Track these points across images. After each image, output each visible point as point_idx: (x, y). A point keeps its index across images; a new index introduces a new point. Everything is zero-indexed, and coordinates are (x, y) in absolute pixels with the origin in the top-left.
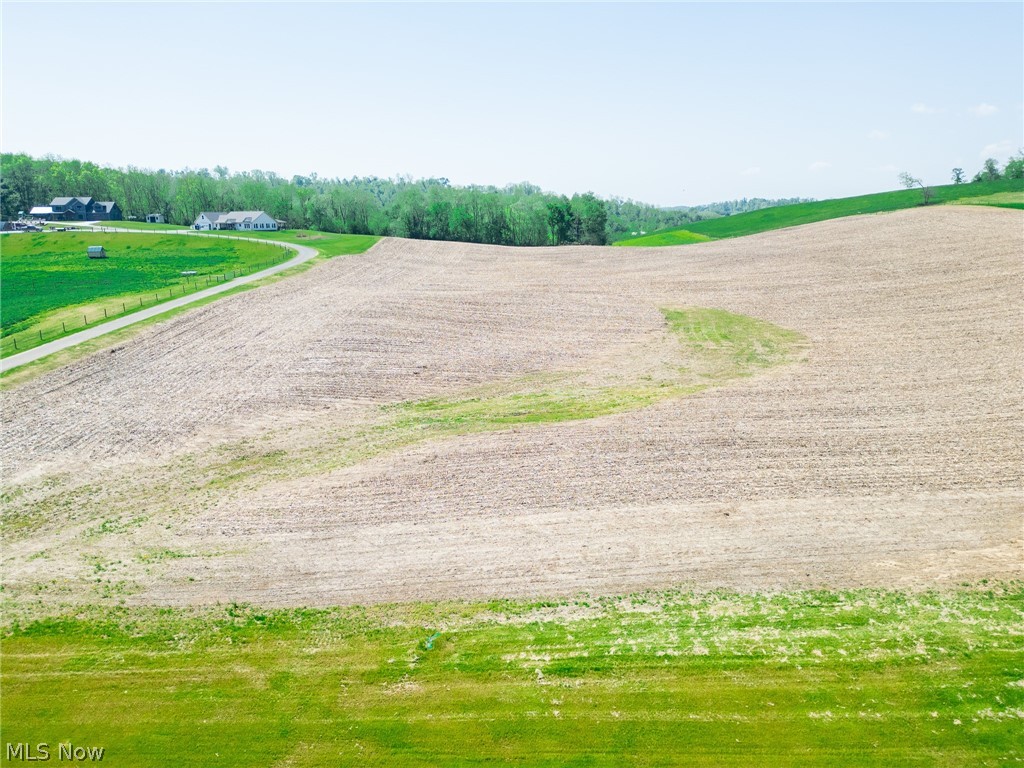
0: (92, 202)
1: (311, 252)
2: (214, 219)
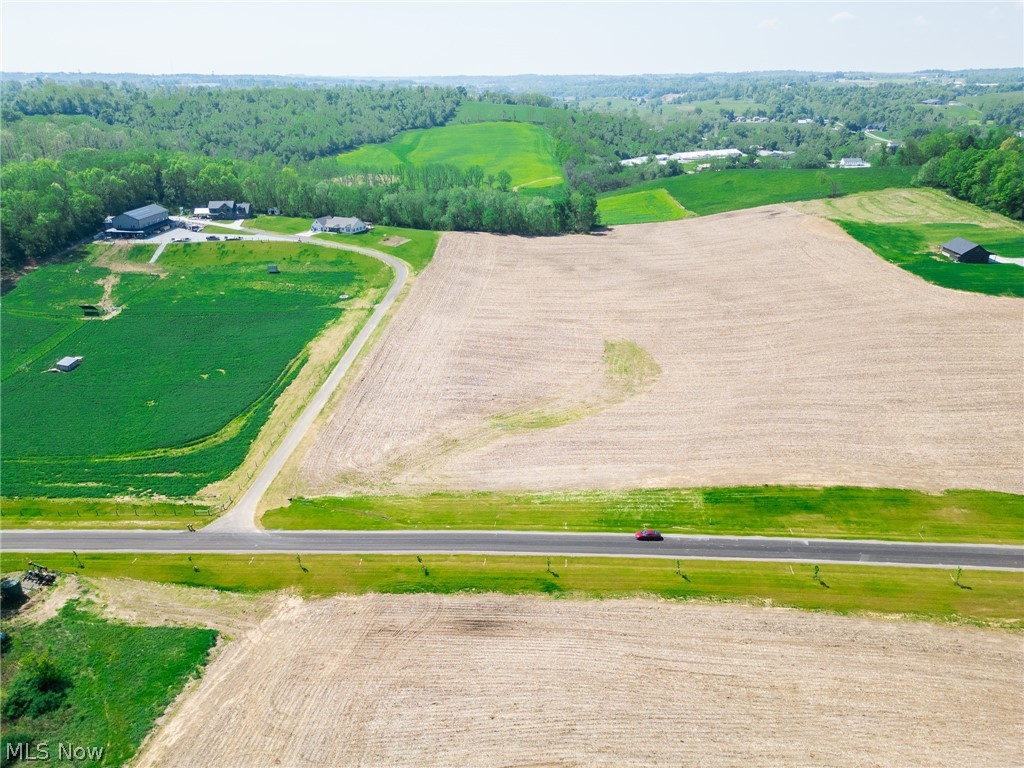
0: (235, 205)
1: (403, 269)
2: (324, 223)
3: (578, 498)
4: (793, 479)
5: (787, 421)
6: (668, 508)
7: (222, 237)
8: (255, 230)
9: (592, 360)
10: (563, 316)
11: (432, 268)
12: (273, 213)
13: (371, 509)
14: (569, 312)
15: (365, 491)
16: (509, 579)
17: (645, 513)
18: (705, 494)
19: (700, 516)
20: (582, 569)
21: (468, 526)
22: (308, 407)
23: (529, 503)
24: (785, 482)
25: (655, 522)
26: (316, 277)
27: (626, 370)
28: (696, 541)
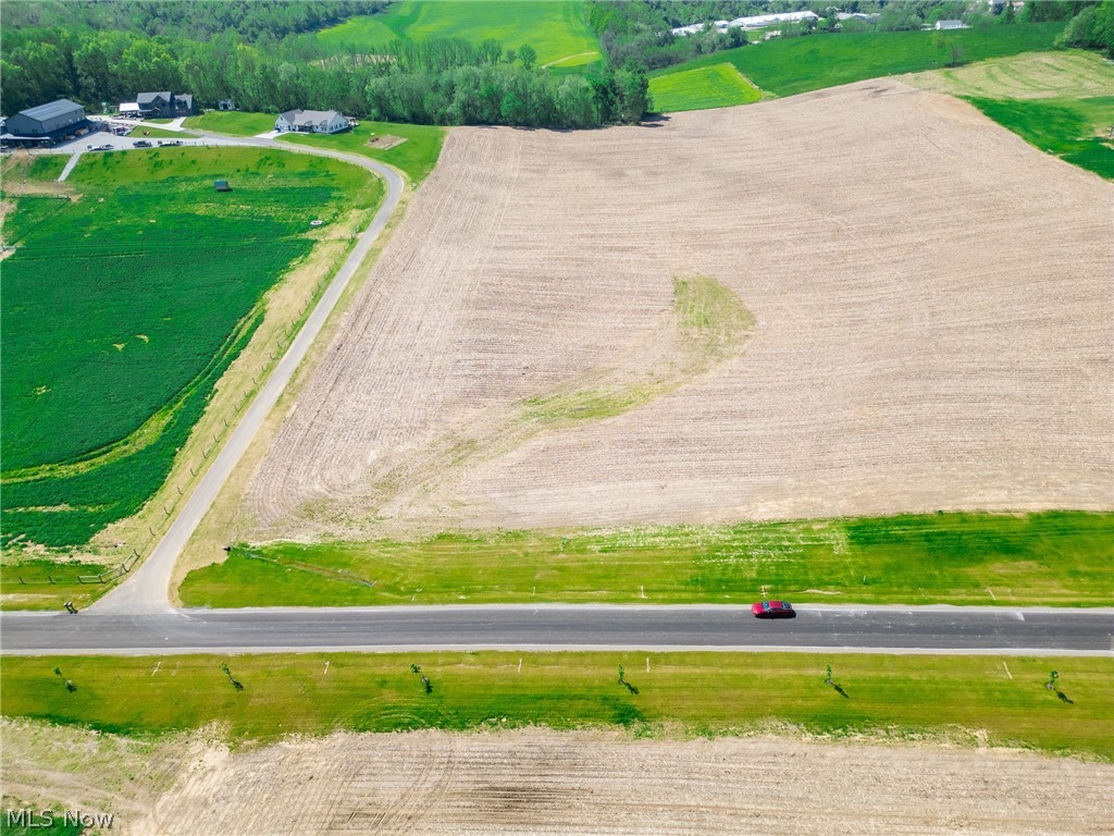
0: (172, 97)
1: (397, 181)
2: (291, 120)
3: (657, 539)
4: (979, 499)
5: (949, 398)
6: (795, 556)
7: (154, 142)
8: (201, 132)
9: (659, 308)
10: (614, 242)
11: (436, 178)
12: (226, 107)
13: (345, 565)
14: (620, 236)
15: (340, 531)
16: (560, 698)
17: (762, 565)
18: (849, 528)
19: (846, 568)
20: (675, 677)
21: (493, 595)
22: (260, 393)
23: (583, 551)
24: (968, 505)
25: (779, 583)
26: (280, 195)
27: (706, 322)
28: (845, 617)
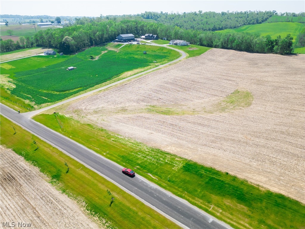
0: (152, 35)
1: (184, 56)
2: (174, 42)
3: (130, 144)
4: (250, 176)
6: (159, 163)
7: (141, 44)
8: (153, 43)
9: (221, 95)
10: (229, 78)
11: (197, 57)
12: (164, 39)
13: (65, 122)
14: (233, 77)
16: (52, 165)
17: (146, 161)
18: (187, 164)
19: (170, 174)
22: (99, 88)
23: (109, 139)
26: (155, 56)
27: (232, 102)
